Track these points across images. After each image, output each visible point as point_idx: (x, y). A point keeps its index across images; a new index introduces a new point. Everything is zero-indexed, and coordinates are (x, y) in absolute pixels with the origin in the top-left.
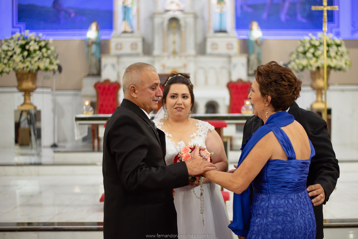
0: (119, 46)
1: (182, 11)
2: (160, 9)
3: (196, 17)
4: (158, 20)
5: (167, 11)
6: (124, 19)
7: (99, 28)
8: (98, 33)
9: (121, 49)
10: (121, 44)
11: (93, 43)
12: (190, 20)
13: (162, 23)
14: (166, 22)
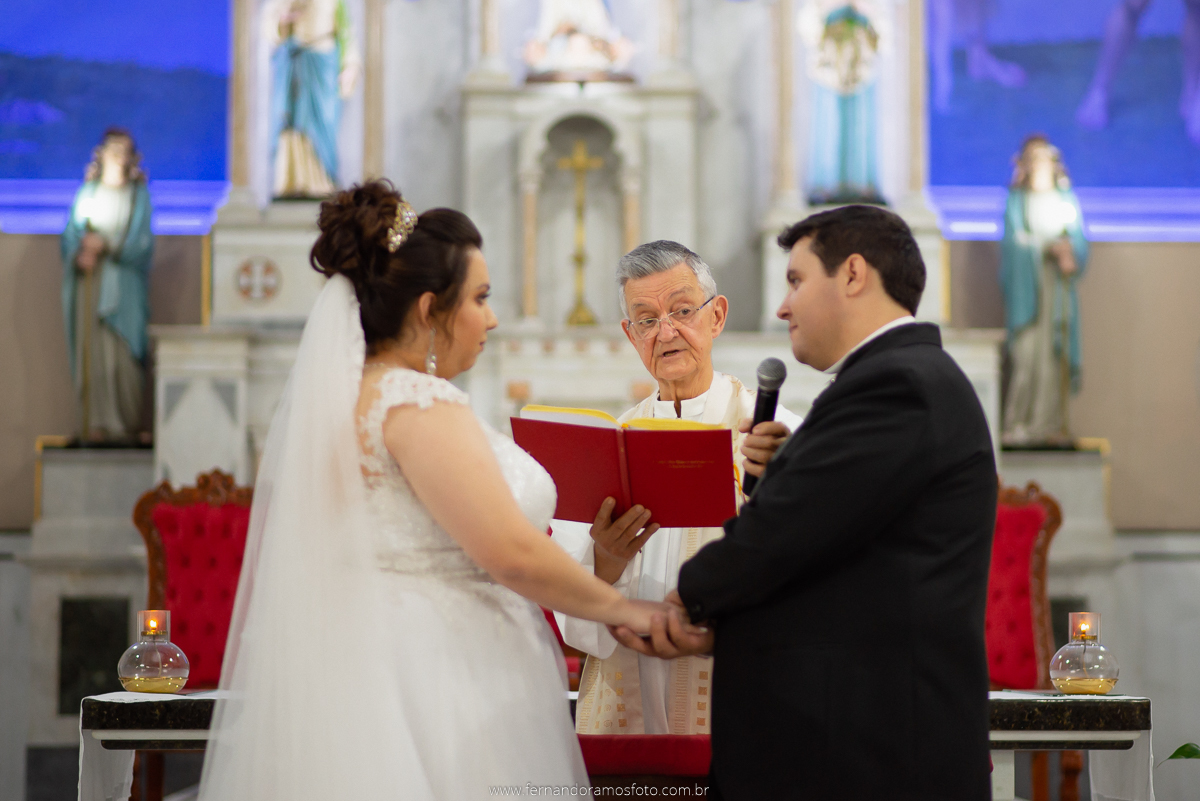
0: (256, 278)
1: (625, 79)
2: (499, 67)
3: (703, 115)
4: (484, 132)
5: (538, 79)
6: (290, 123)
7: (135, 172)
8: (134, 201)
9: (269, 292)
10: (269, 269)
11: (105, 254)
12: (672, 131)
13: (514, 148)
14: (535, 143)
